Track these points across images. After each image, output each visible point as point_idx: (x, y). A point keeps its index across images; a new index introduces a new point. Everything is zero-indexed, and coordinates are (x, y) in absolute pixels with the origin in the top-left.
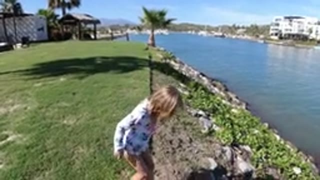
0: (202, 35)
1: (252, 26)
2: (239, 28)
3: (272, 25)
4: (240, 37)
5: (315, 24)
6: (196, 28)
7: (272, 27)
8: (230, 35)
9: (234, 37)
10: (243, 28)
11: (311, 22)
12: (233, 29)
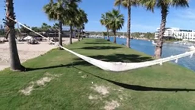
0: (122, 38)
1: (148, 33)
2: (141, 34)
3: (156, 32)
4: (141, 39)
5: (178, 31)
6: (119, 34)
7: (156, 34)
8: (136, 38)
9: (138, 39)
10: (144, 34)
11: (176, 30)
12: (138, 35)
